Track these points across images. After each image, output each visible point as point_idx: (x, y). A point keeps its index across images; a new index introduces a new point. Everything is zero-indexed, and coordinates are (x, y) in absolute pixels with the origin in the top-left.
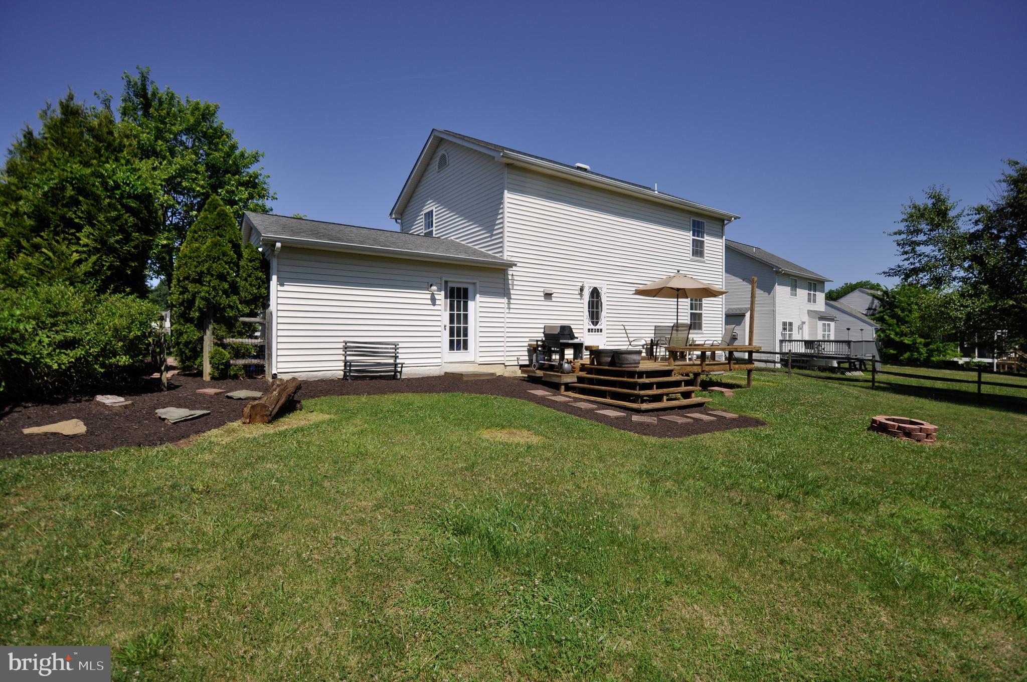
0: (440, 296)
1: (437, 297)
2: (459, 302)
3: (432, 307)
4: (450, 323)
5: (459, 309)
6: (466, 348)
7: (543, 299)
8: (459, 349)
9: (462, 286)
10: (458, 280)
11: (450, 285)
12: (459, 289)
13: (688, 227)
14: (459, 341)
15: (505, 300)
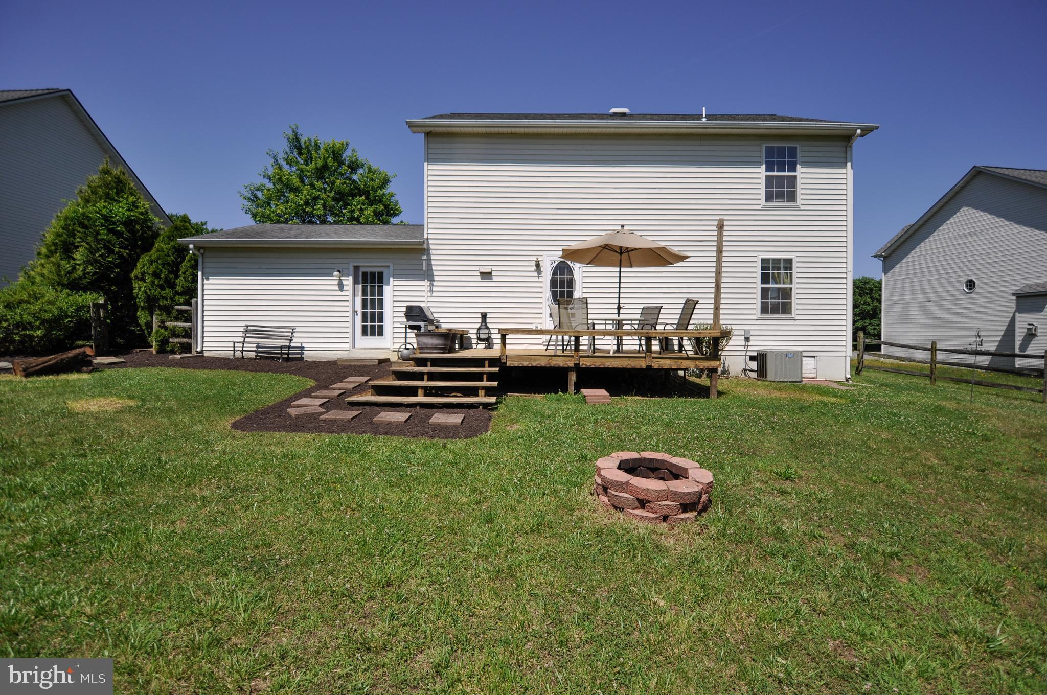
0: (348, 282)
1: (345, 282)
2: (373, 287)
3: (339, 293)
4: (363, 309)
5: (373, 294)
6: (381, 333)
7: (479, 279)
8: (373, 334)
9: (376, 270)
10: (370, 264)
11: (362, 270)
12: (373, 274)
14: (373, 327)
15: (426, 283)
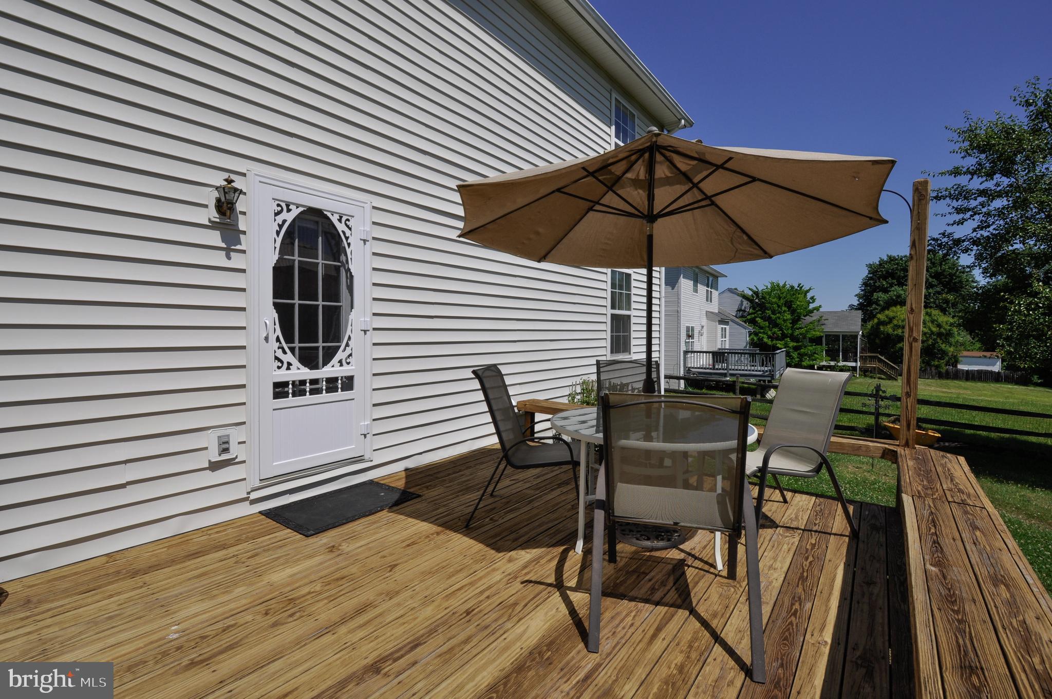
13: (607, 112)
